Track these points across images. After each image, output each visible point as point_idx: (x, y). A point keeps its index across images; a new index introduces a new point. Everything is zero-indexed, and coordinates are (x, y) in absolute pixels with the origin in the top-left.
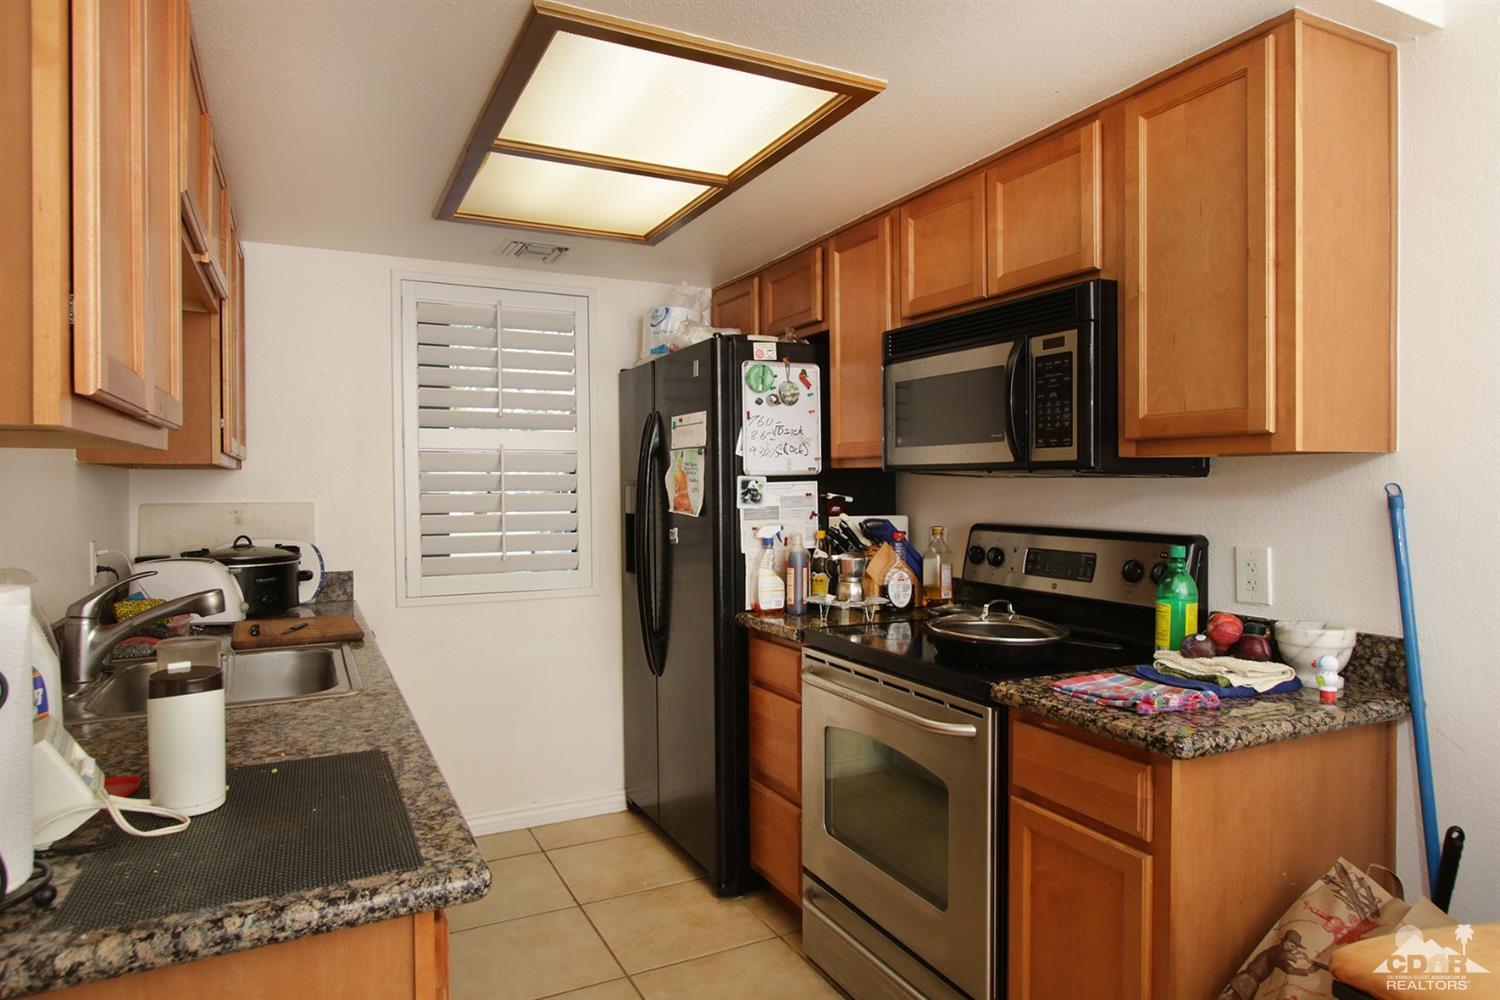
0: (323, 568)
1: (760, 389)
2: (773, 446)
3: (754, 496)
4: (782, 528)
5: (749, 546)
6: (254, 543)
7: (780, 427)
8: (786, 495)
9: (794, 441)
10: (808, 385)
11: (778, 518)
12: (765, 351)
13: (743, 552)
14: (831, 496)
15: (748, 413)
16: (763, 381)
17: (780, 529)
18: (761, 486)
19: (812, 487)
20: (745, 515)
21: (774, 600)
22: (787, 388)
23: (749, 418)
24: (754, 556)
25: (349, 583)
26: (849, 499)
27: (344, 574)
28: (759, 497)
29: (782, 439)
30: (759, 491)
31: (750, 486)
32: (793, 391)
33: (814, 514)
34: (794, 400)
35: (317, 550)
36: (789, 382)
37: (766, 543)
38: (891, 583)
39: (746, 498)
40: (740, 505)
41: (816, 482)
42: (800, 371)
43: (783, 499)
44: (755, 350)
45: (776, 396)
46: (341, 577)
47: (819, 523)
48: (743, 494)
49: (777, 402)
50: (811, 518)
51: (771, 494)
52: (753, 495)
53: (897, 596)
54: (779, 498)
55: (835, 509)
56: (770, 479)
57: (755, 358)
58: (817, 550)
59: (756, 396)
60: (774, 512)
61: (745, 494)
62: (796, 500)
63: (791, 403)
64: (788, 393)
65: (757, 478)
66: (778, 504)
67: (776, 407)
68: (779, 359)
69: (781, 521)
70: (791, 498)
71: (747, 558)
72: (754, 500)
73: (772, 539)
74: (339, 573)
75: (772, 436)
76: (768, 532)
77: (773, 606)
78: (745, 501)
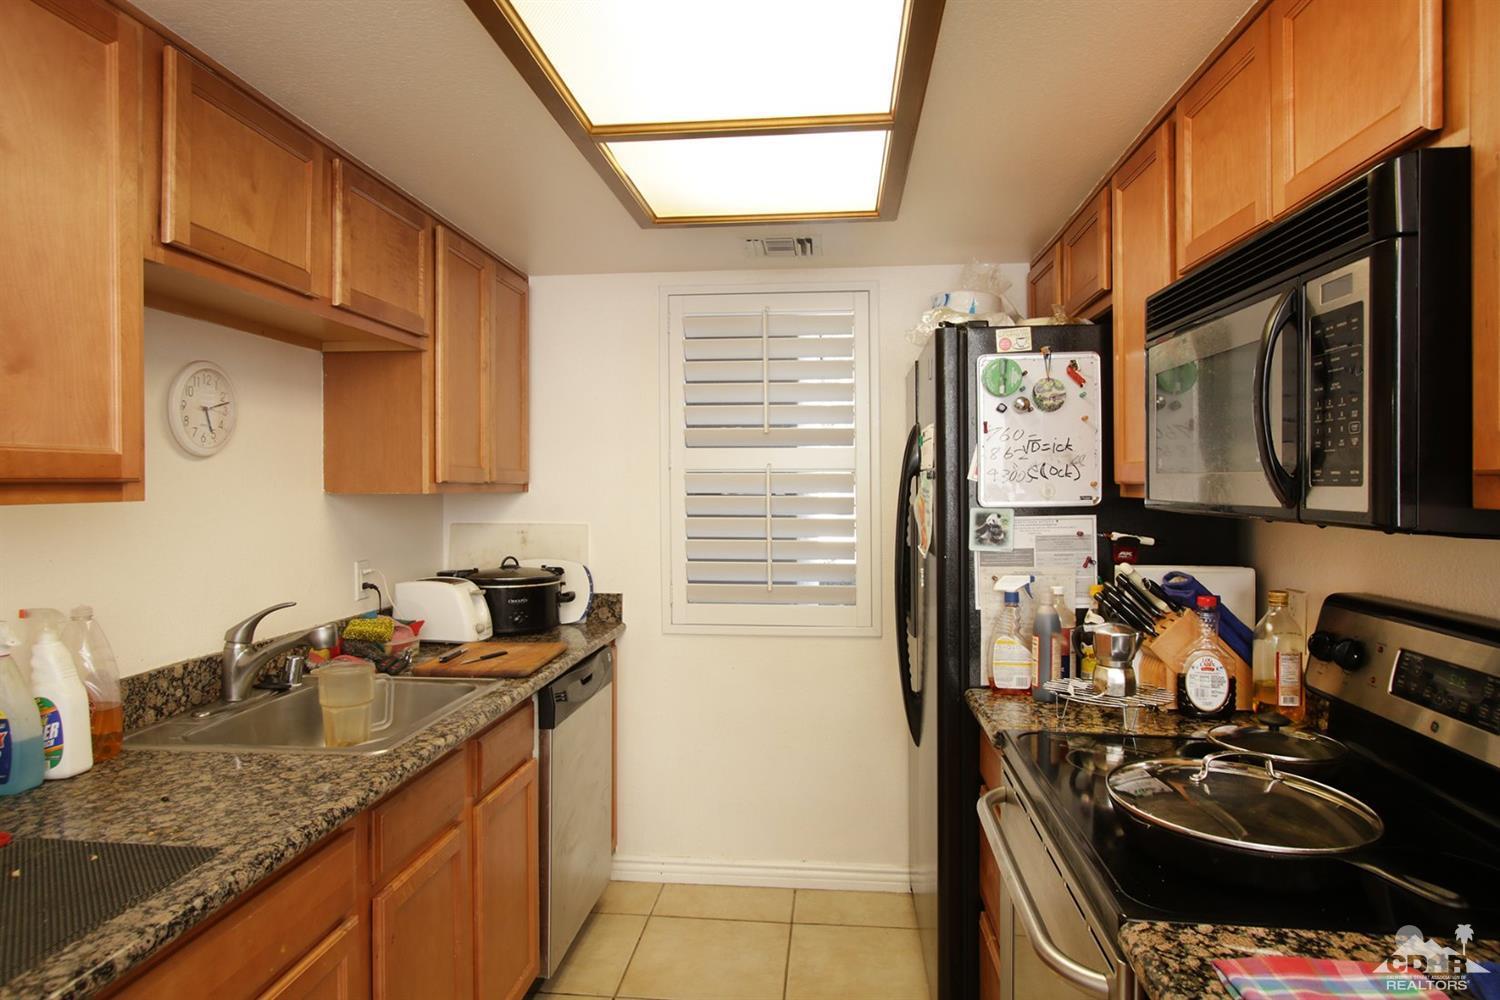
0: (592, 589)
1: (1002, 391)
2: (1023, 466)
3: (996, 535)
4: (1032, 579)
5: (986, 601)
6: (520, 564)
7: (1035, 442)
8: (1044, 534)
9: (1060, 461)
10: (1080, 381)
11: (1033, 565)
12: (1013, 339)
13: (977, 608)
14: (1116, 536)
15: (985, 424)
16: (1005, 380)
17: (1029, 581)
18: (1005, 521)
19: (1089, 524)
20: (982, 559)
21: (1015, 677)
22: (1046, 387)
23: (986, 431)
24: (992, 614)
25: (617, 606)
26: (1148, 541)
27: (614, 596)
28: (1002, 536)
29: (1038, 457)
30: (1004, 528)
31: (989, 521)
32: (1055, 391)
33: (1090, 561)
34: (1057, 403)
35: (588, 572)
36: (1048, 379)
37: (1011, 599)
38: (1191, 672)
39: (983, 536)
40: (973, 546)
41: (1094, 517)
42: (1068, 363)
43: (1040, 539)
44: (998, 340)
45: (1025, 400)
46: (611, 599)
47: (1099, 574)
48: (978, 531)
49: (1027, 408)
50: (1085, 566)
51: (1021, 535)
52: (993, 534)
53: (1201, 693)
54: (1034, 537)
55: (1124, 554)
56: (1021, 511)
57: (999, 350)
58: (1090, 612)
59: (997, 401)
60: (1025, 557)
61: (980, 532)
62: (1061, 542)
63: (1052, 409)
64: (1047, 395)
65: (1000, 512)
66: (1032, 545)
67: (1027, 415)
68: (1036, 349)
69: (1035, 569)
70: (1054, 538)
71: (982, 616)
72: (996, 541)
73: (1016, 595)
74: (608, 595)
75: (1022, 454)
76: (1012, 582)
77: (1013, 685)
78: (981, 541)
